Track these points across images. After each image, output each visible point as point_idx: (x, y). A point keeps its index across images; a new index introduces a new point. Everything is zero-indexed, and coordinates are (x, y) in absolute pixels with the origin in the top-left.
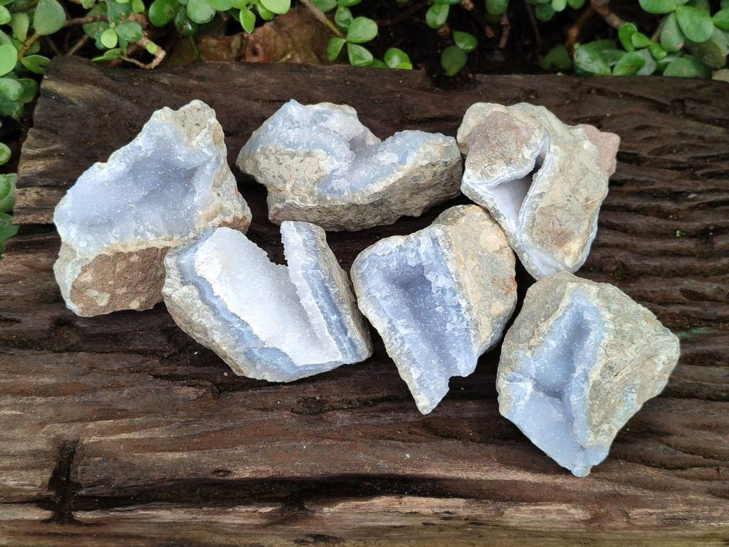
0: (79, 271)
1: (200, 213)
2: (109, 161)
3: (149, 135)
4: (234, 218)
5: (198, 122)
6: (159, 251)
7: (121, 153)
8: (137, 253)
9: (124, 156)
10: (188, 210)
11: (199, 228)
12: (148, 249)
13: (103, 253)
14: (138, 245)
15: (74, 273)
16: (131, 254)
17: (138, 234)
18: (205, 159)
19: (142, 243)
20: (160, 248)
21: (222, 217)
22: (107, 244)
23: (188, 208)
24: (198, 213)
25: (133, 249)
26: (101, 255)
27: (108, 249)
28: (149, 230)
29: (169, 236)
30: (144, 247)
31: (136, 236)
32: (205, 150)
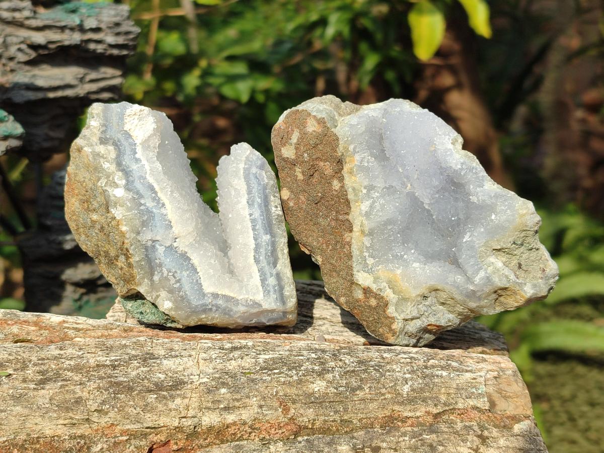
0: (319, 116)
1: (399, 272)
2: (463, 151)
3: (497, 196)
4: (393, 318)
5: (523, 267)
6: (347, 217)
7: (474, 165)
8: (342, 187)
9: (471, 169)
10: (402, 256)
11: (378, 271)
12: (348, 202)
13: (341, 142)
14: (354, 189)
15: (319, 111)
16: (341, 179)
17: (369, 191)
18: (470, 273)
19: (356, 195)
20: (350, 217)
21: (394, 301)
22: (354, 149)
23: (405, 256)
24: (398, 268)
25: (349, 181)
26: (338, 139)
27: (346, 149)
28: (374, 202)
29: (366, 229)
30: (351, 196)
31: (365, 188)
32: (482, 274)
